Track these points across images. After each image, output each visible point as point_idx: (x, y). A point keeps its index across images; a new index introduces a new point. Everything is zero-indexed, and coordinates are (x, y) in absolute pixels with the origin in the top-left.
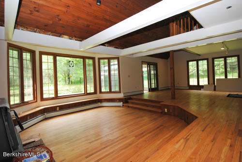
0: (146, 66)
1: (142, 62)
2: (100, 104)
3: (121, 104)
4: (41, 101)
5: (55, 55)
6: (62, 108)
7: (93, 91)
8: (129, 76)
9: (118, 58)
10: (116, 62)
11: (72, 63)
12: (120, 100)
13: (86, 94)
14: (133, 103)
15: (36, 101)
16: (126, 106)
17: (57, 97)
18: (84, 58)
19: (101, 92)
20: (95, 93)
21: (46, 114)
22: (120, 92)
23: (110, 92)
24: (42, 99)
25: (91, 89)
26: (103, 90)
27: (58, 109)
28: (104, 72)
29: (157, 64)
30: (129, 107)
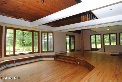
0: (69, 37)
1: (66, 35)
2: (41, 59)
3: (53, 59)
4: (4, 57)
5: (15, 29)
6: (17, 61)
7: (37, 51)
8: (59, 43)
9: (53, 32)
10: (51, 34)
11: (25, 34)
12: (53, 56)
13: (33, 52)
15: (1, 57)
16: (56, 60)
17: (14, 54)
18: (33, 31)
21: (7, 65)
22: (53, 52)
23: (48, 51)
24: (5, 56)
25: (36, 50)
26: (43, 50)
27: (15, 62)
28: (45, 40)
29: (74, 36)
30: (58, 60)
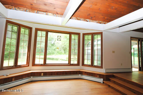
3: (101, 80)
5: (47, 31)
6: (46, 74)
9: (101, 34)
11: (60, 37)
12: (100, 76)
13: (70, 64)
14: (115, 82)
15: (28, 66)
16: (106, 84)
17: (45, 64)
18: (70, 34)
19: (83, 64)
20: (78, 64)
21: (32, 77)
22: (101, 67)
24: (34, 65)
25: (74, 61)
26: (86, 62)
27: (42, 74)
30: (109, 86)
